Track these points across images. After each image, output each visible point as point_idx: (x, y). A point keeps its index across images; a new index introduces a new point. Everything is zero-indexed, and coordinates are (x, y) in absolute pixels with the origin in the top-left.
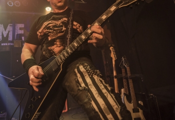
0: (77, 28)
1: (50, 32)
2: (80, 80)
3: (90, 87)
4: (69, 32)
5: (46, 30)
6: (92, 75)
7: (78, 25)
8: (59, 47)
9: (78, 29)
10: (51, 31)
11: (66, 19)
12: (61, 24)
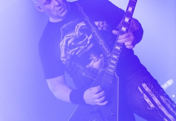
0: (102, 28)
1: (76, 51)
2: (148, 101)
3: (160, 107)
4: (98, 37)
5: (71, 51)
6: (159, 96)
7: (101, 23)
8: (97, 60)
9: (104, 29)
10: (76, 49)
11: (83, 24)
12: (81, 34)
